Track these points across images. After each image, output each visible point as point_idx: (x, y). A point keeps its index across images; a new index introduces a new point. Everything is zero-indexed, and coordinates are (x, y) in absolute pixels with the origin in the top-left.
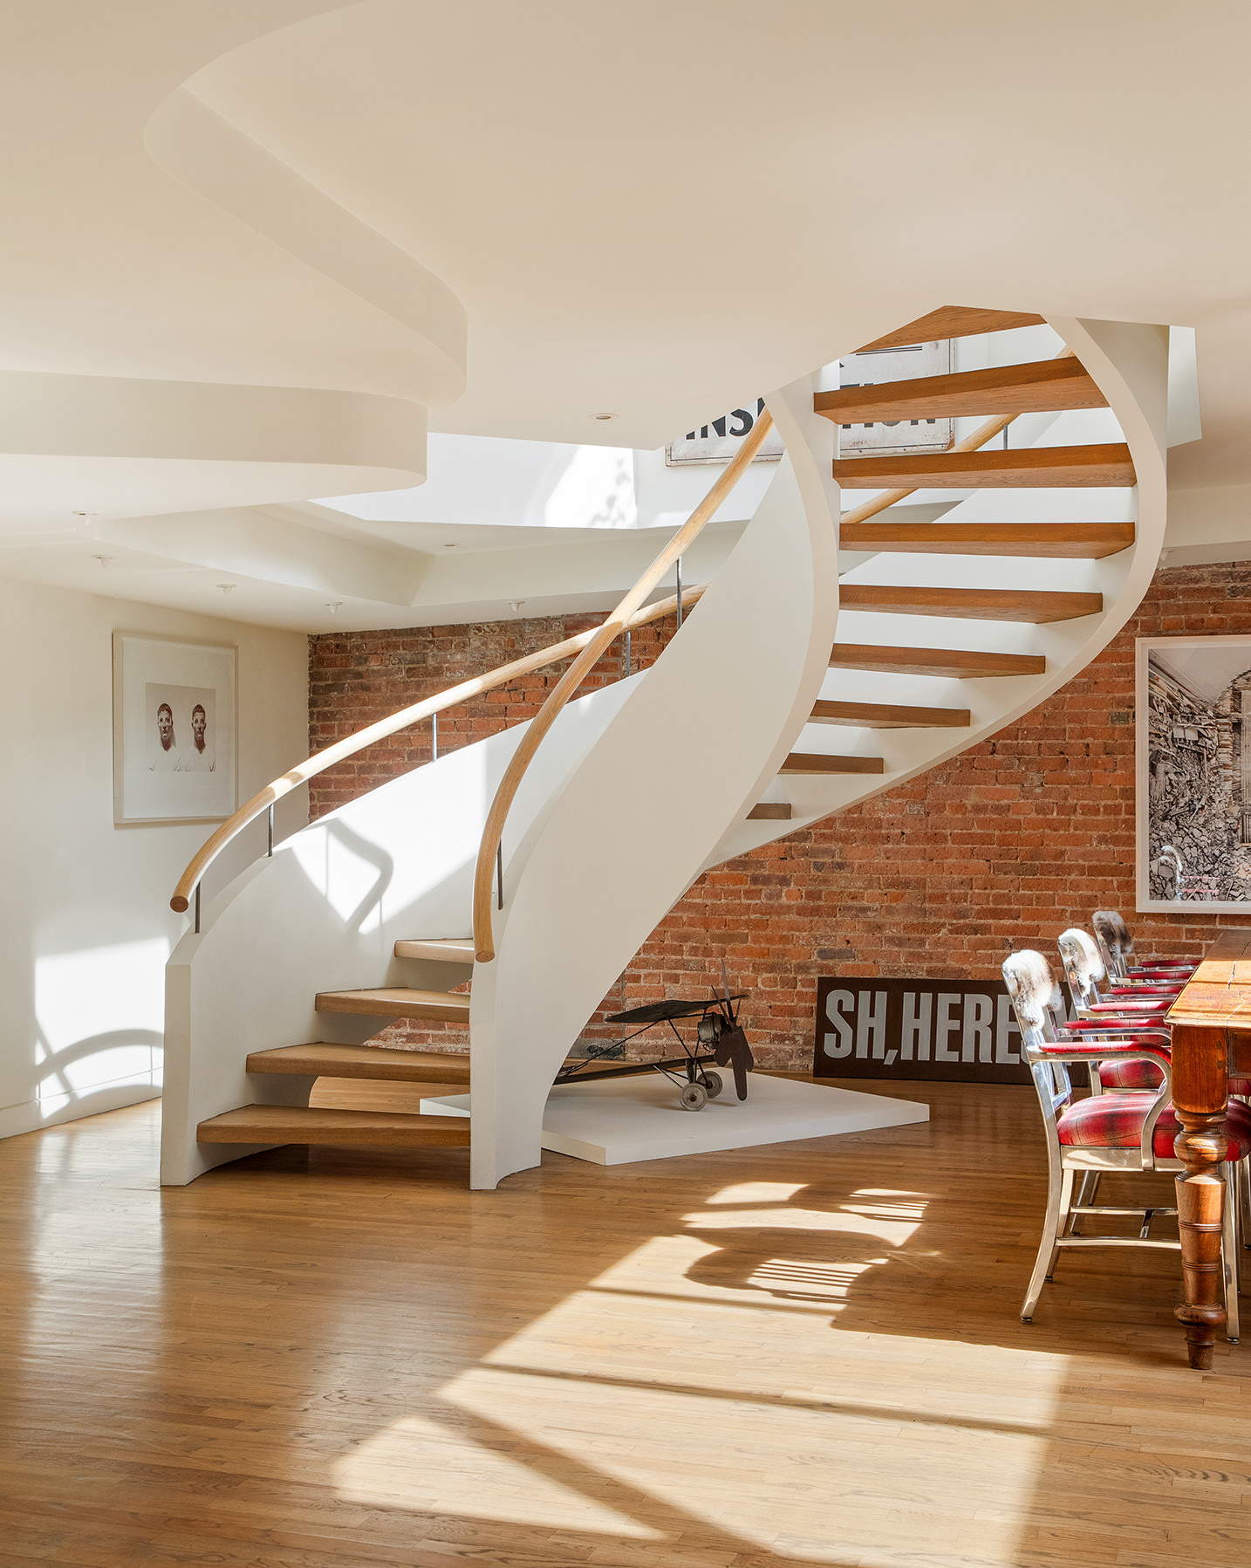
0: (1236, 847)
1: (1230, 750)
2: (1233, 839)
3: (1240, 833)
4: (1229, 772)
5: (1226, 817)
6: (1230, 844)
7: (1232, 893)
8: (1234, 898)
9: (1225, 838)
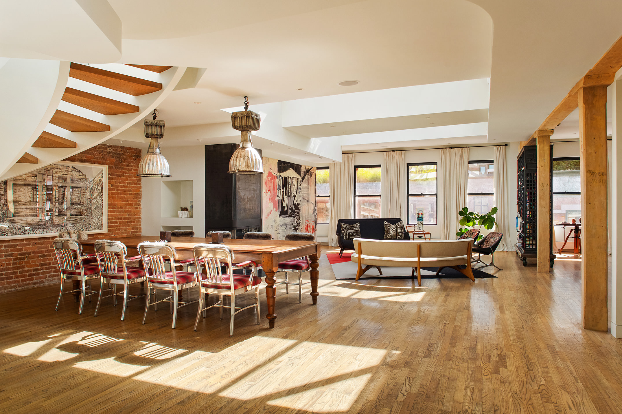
0: (5, 219)
1: (3, 190)
2: (4, 217)
3: (6, 215)
4: (3, 197)
5: (2, 210)
6: (3, 219)
7: (4, 233)
8: (4, 235)
9: (2, 217)
